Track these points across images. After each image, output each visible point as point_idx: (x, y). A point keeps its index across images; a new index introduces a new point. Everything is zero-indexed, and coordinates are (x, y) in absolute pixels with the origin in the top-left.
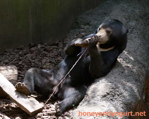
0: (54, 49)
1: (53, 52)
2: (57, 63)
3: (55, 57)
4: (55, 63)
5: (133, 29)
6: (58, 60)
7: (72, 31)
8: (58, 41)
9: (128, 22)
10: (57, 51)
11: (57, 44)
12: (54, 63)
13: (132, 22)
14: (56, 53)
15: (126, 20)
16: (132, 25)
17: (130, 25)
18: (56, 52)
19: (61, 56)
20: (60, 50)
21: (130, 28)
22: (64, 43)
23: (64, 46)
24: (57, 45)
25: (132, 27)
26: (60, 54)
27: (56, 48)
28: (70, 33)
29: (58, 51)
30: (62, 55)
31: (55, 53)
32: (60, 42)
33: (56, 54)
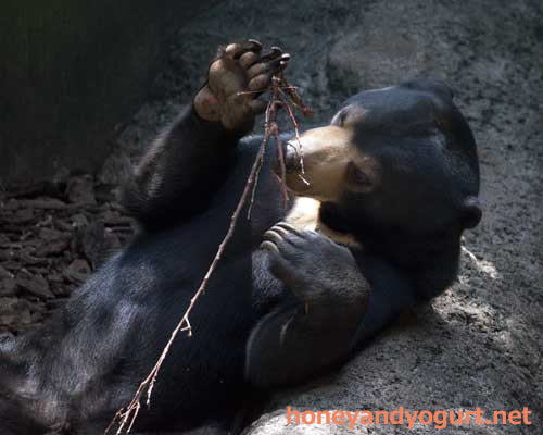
0: (44, 218)
1: (35, 235)
2: (58, 296)
3: (50, 260)
4: (48, 294)
5: (494, 101)
6: (66, 282)
7: (147, 113)
8: (67, 171)
9: (465, 64)
10: (61, 230)
11: (63, 186)
12: (43, 299)
13: (491, 60)
14: (56, 241)
15: (456, 49)
16: (489, 77)
17: (477, 81)
18: (56, 234)
19: (82, 256)
20: (79, 221)
21: (480, 97)
22: (103, 179)
23: (100, 201)
24: (61, 192)
25: (488, 93)
26: (79, 246)
27: (57, 213)
28: (135, 122)
29: (68, 226)
30: (87, 248)
31: (50, 236)
32: (78, 173)
33: (55, 248)
